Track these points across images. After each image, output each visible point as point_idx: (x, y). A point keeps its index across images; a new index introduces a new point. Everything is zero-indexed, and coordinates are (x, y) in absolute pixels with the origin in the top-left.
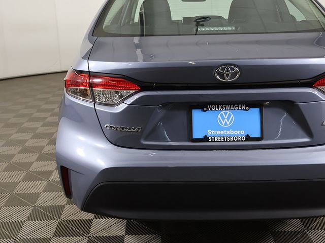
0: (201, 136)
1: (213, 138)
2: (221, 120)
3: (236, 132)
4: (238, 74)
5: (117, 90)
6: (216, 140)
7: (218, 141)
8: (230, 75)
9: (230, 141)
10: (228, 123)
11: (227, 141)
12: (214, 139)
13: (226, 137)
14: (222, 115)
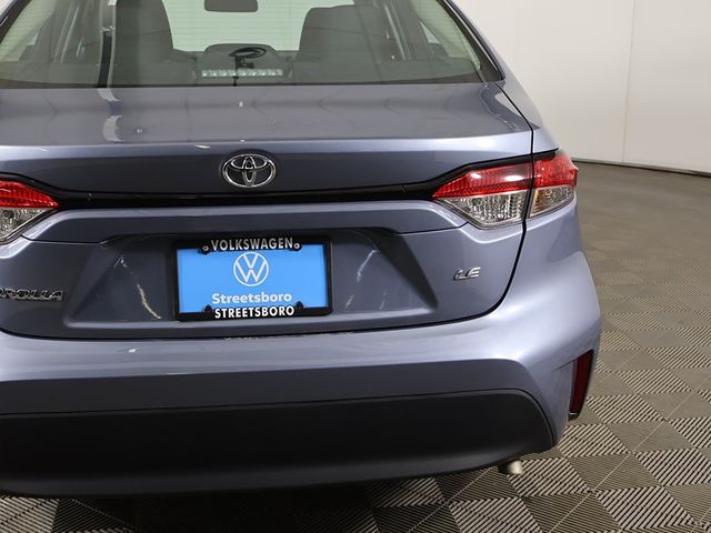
0: (198, 308)
1: (224, 310)
2: (242, 271)
3: (275, 298)
4: (273, 172)
5: (8, 209)
6: (231, 314)
7: (236, 318)
8: (255, 173)
9: (261, 317)
10: (256, 278)
11: (254, 317)
12: (227, 313)
13: (251, 309)
14: (242, 262)
